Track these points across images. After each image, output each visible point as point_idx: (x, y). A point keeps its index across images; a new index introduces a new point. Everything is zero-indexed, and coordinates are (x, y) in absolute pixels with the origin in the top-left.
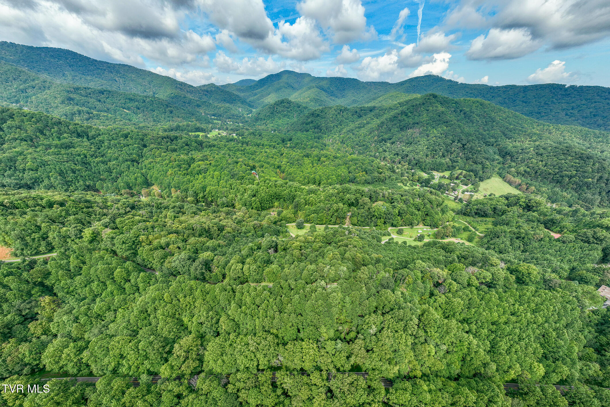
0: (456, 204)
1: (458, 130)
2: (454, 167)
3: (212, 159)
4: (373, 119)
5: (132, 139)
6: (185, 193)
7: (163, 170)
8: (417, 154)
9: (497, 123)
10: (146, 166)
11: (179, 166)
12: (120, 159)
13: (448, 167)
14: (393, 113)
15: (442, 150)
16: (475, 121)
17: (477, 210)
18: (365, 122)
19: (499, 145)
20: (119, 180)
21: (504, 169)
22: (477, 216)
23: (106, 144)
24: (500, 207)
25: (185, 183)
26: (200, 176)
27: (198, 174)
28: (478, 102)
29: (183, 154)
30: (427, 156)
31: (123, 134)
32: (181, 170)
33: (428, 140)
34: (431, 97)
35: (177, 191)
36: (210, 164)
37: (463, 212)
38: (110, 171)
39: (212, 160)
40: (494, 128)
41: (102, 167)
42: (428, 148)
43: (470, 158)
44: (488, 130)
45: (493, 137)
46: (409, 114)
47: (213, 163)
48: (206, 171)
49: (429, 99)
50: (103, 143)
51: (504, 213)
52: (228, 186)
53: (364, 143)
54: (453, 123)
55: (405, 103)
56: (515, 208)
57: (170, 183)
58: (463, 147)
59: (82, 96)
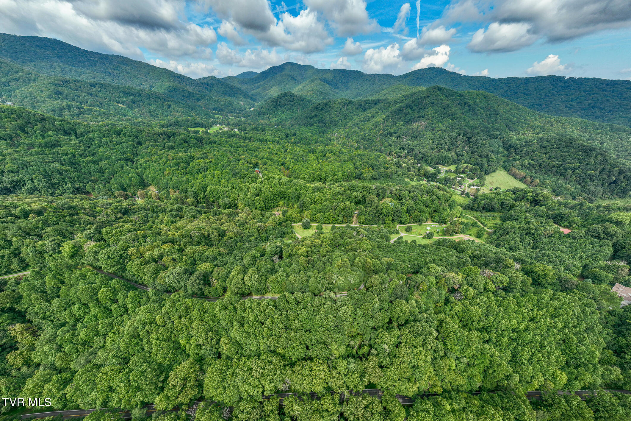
0: (463, 199)
1: (464, 123)
2: (459, 161)
3: (212, 156)
4: (377, 112)
5: (125, 136)
6: (184, 194)
7: (160, 170)
8: (423, 147)
9: (501, 116)
10: (141, 165)
11: (177, 165)
12: (113, 158)
13: (454, 161)
14: (397, 106)
15: (448, 144)
16: (479, 114)
17: (485, 204)
18: (370, 115)
19: (503, 138)
20: (112, 181)
21: (508, 162)
22: (484, 211)
23: (96, 142)
24: (508, 201)
25: (184, 183)
26: (200, 175)
27: (198, 173)
28: (482, 94)
29: (181, 151)
30: (433, 150)
31: (115, 131)
32: (180, 168)
33: (434, 134)
34: (436, 90)
35: (176, 192)
36: (211, 162)
37: (471, 207)
38: (101, 171)
39: (213, 158)
40: (498, 120)
41: (93, 167)
42: (433, 142)
43: (475, 152)
44: (492, 123)
45: (497, 129)
46: (415, 107)
47: (213, 161)
48: (206, 169)
49: (433, 91)
50: (93, 141)
51: (511, 207)
52: (230, 185)
53: (370, 137)
54: (458, 116)
55: (410, 96)
56: (523, 203)
57: (168, 183)
58: (469, 140)
59: (72, 89)
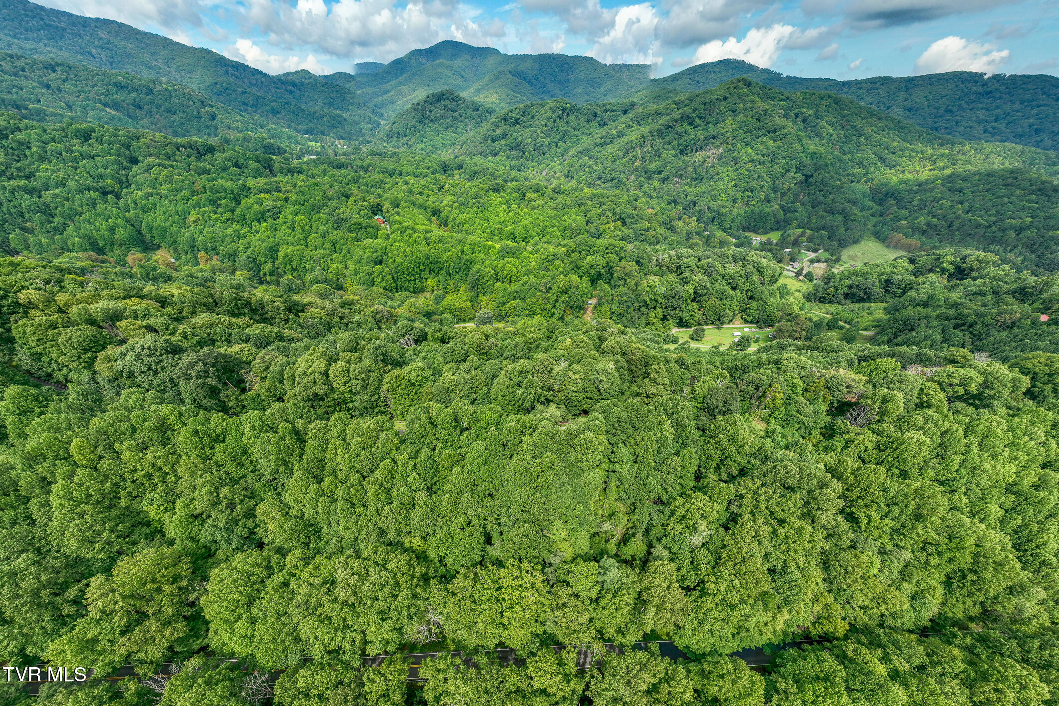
0: (801, 284)
1: (797, 146)
2: (788, 222)
3: (289, 187)
4: (629, 126)
5: (101, 143)
6: (231, 263)
7: (177, 212)
8: (715, 198)
9: (866, 139)
10: (136, 203)
11: (214, 203)
12: (72, 183)
13: (778, 222)
14: (664, 120)
15: (765, 189)
16: (825, 135)
17: (850, 287)
18: (614, 132)
19: (873, 180)
20: (70, 230)
21: (884, 224)
22: (848, 301)
23: (34, 149)
24: (900, 277)
25: (228, 240)
26: (264, 224)
27: (259, 221)
28: (829, 97)
29: (222, 178)
30: (735, 201)
31: (78, 131)
32: (219, 210)
33: (737, 170)
34: (741, 85)
35: (211, 258)
36: (286, 199)
37: (819, 294)
38: (48, 212)
39: (290, 191)
40: (863, 147)
41: (26, 201)
42: (736, 186)
43: (820, 203)
44: (849, 153)
45: (860, 164)
46: (697, 121)
47: (292, 197)
48: (276, 213)
49: (736, 88)
50: (30, 148)
51: (908, 287)
52: (327, 245)
53: (614, 175)
54: (786, 131)
55: (687, 102)
56: (933, 277)
57: (194, 240)
58: (806, 181)
59: (6, 73)
